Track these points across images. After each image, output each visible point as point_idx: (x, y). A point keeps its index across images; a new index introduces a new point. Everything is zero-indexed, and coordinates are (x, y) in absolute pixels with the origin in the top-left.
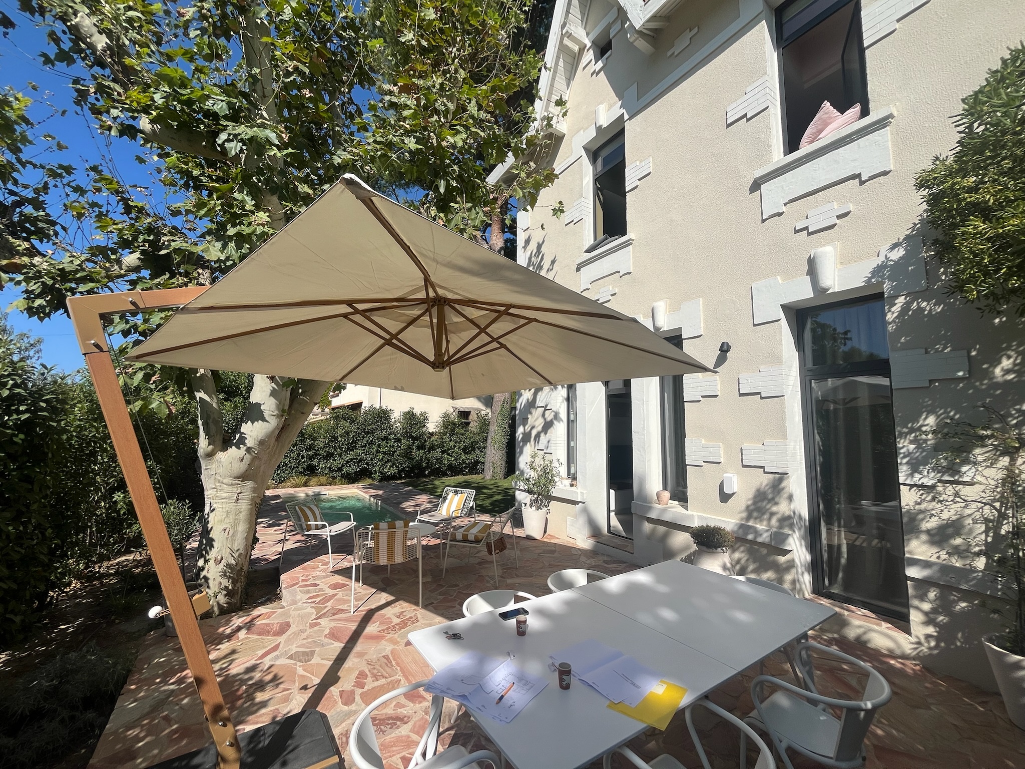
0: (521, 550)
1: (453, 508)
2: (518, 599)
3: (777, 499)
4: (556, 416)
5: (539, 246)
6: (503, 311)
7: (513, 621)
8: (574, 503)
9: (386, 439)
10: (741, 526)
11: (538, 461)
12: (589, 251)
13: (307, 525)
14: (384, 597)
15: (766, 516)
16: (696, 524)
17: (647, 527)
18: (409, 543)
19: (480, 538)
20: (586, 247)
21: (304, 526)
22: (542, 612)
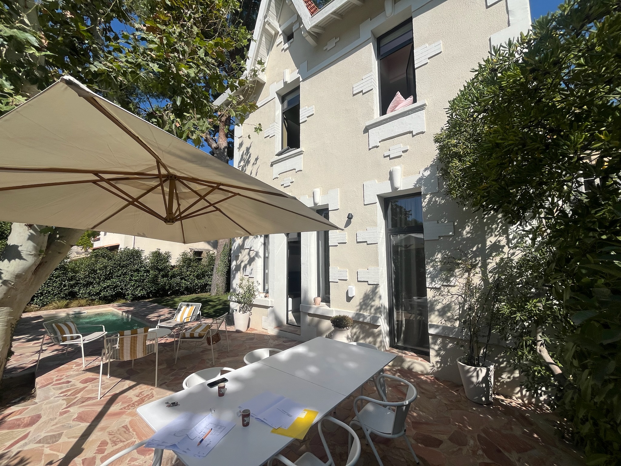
0: (232, 340)
1: (185, 316)
2: (223, 372)
3: (374, 298)
4: (257, 254)
5: (248, 149)
6: (216, 187)
7: (216, 388)
8: (267, 307)
9: (137, 270)
10: (357, 314)
11: (245, 283)
12: (278, 155)
13: (63, 337)
14: (128, 383)
15: (369, 308)
16: (334, 315)
17: (309, 318)
18: (148, 343)
19: (203, 335)
20: (277, 152)
21: (60, 338)
22: (237, 379)
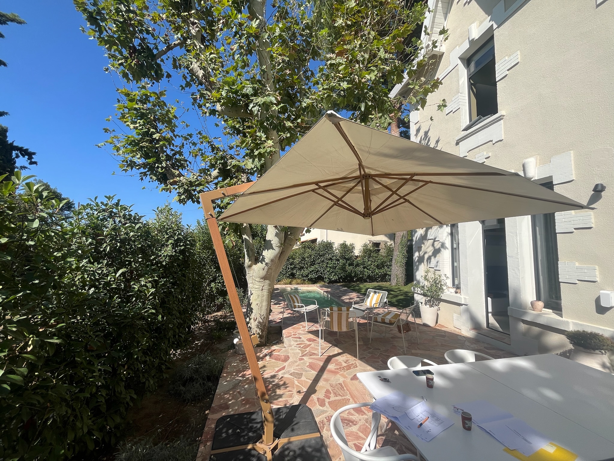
0: (420, 332)
1: (374, 302)
2: (424, 364)
4: (443, 245)
5: (426, 133)
6: (409, 178)
7: (424, 378)
8: (459, 305)
11: (431, 275)
12: (466, 129)
13: (294, 305)
14: (336, 350)
17: (523, 327)
18: (351, 320)
19: (393, 322)
20: (464, 127)
22: (442, 375)
